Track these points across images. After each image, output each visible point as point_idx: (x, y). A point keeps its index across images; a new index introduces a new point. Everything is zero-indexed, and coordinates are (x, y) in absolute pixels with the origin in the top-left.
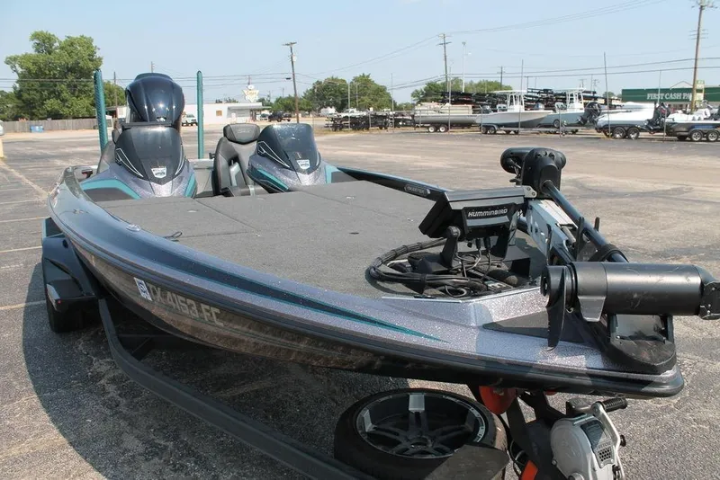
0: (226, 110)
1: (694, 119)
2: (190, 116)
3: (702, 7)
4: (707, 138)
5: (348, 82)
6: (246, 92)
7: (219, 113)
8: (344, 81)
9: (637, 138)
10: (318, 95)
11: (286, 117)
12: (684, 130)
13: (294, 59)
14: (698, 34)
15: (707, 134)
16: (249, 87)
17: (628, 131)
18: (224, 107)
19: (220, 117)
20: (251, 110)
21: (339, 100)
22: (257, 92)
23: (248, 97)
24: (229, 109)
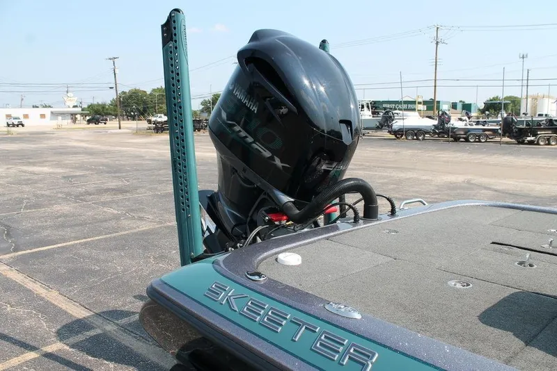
0: (50, 113)
1: (466, 125)
2: (16, 118)
3: (437, 42)
4: (479, 139)
5: (148, 93)
6: (65, 99)
7: (43, 116)
8: (145, 92)
9: (424, 139)
10: (123, 103)
11: (103, 120)
12: (462, 133)
13: (117, 71)
14: (436, 62)
15: (479, 136)
16: (69, 95)
17: (416, 134)
18: (47, 112)
19: (43, 120)
20: (72, 115)
21: (141, 108)
22: (76, 99)
23: (68, 103)
24: (52, 113)
